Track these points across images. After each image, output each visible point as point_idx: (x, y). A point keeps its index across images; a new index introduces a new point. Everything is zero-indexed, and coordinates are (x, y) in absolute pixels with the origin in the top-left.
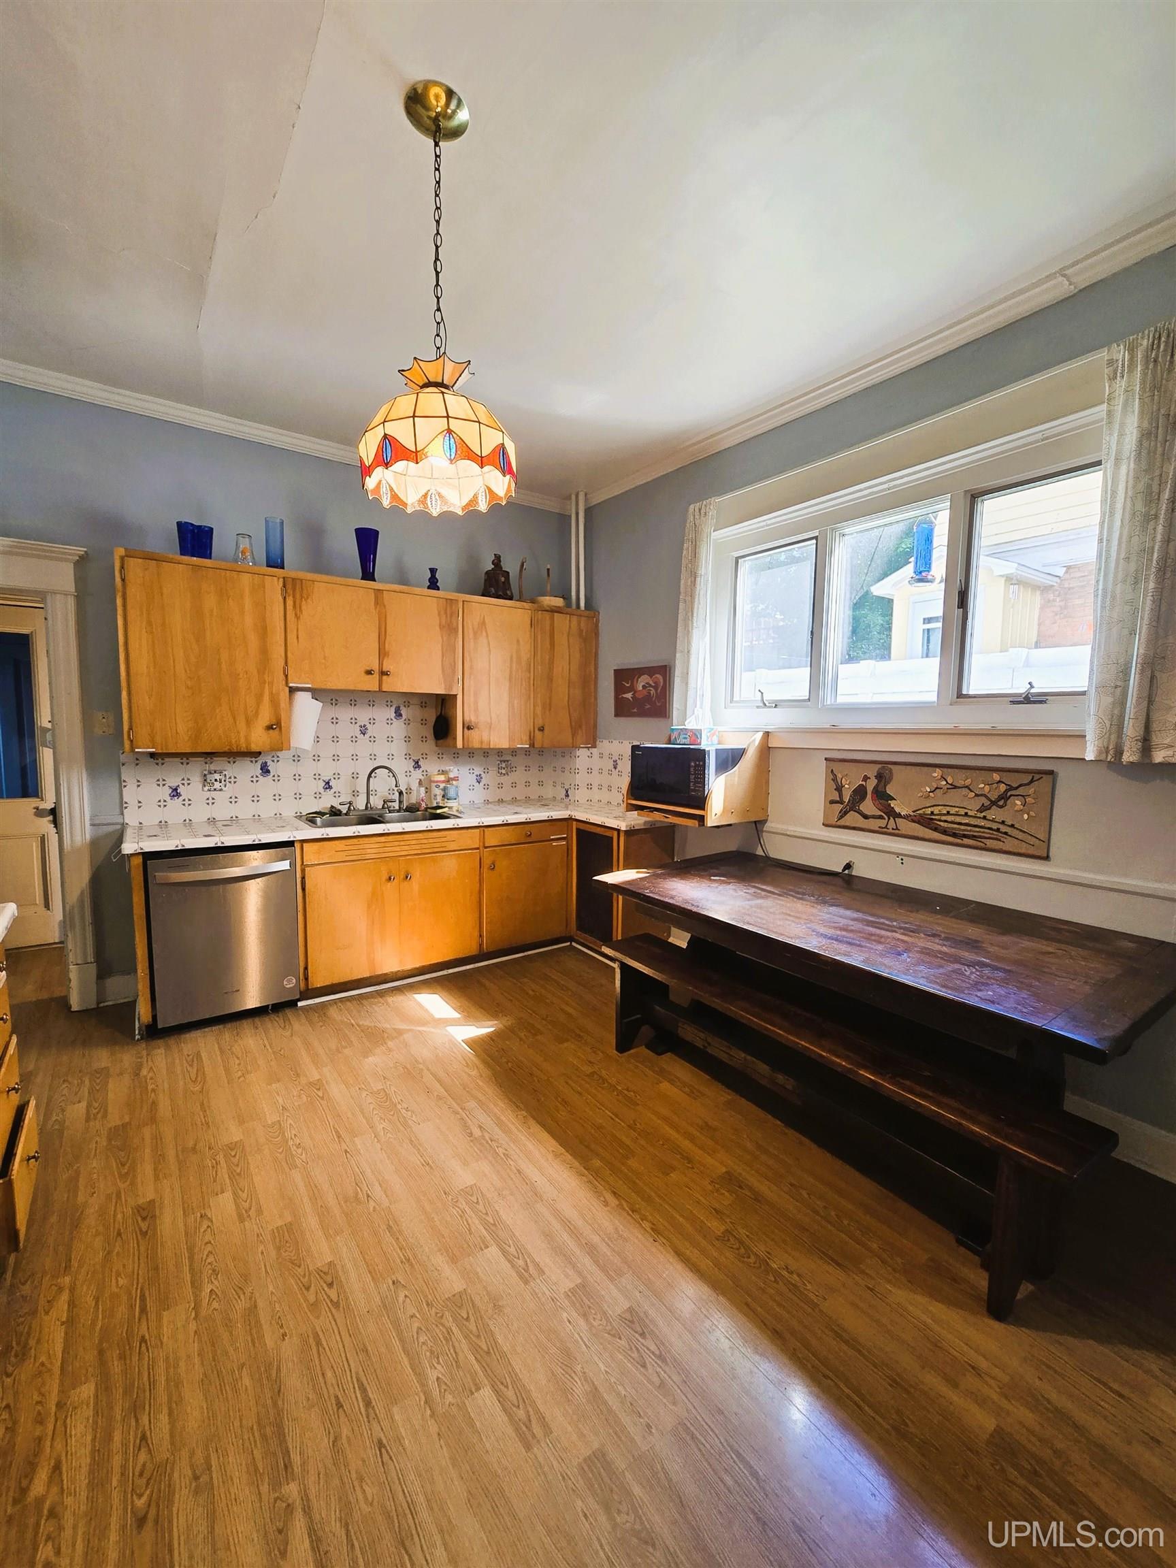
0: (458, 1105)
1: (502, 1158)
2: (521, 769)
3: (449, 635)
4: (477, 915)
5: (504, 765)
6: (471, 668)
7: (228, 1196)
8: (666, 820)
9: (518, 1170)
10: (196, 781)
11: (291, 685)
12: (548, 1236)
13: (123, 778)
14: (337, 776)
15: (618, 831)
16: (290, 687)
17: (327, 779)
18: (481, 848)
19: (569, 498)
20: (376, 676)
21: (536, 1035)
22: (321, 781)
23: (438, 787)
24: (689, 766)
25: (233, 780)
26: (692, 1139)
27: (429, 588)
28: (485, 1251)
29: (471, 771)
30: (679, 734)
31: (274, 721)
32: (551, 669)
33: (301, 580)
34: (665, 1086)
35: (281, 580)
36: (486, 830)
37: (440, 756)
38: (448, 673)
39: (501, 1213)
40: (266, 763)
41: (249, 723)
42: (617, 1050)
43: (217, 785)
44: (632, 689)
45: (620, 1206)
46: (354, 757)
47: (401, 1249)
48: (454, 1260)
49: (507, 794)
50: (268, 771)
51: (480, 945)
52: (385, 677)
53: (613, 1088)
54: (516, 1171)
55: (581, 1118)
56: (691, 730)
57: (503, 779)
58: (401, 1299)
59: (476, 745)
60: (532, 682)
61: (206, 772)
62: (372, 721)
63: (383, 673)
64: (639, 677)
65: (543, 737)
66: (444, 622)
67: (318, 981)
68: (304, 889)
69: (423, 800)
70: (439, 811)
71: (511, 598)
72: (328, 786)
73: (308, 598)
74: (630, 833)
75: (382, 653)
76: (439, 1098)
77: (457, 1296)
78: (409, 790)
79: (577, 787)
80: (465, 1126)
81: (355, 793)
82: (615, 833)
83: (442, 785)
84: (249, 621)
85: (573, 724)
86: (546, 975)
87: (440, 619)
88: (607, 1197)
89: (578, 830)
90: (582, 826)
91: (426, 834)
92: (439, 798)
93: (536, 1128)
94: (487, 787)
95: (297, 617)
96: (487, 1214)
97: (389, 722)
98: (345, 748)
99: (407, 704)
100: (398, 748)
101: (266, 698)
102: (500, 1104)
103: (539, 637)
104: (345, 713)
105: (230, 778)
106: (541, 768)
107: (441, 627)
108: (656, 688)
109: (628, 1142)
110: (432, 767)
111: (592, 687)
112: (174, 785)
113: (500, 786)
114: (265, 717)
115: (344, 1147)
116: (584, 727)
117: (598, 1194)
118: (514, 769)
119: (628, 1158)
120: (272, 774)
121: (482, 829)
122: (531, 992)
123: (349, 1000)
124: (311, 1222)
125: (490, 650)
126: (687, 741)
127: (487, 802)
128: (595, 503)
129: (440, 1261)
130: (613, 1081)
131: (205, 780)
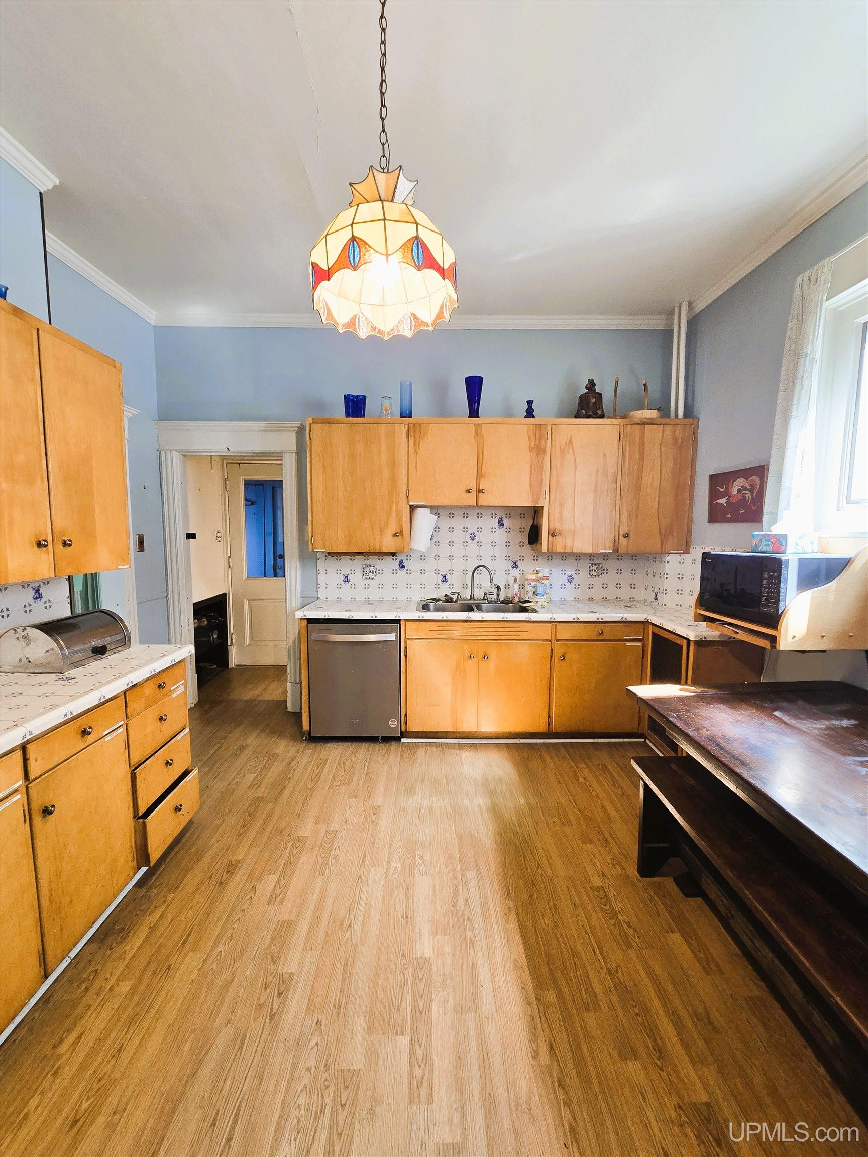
0: (462, 870)
1: (466, 943)
2: (612, 572)
3: (537, 455)
4: (546, 698)
5: (595, 568)
6: (557, 481)
7: (274, 878)
8: (735, 636)
9: (473, 964)
10: (359, 574)
11: (411, 503)
12: (459, 1058)
13: (318, 568)
14: (451, 572)
15: (688, 641)
16: (411, 506)
17: (444, 574)
18: (553, 641)
19: (672, 312)
20: (474, 493)
21: (563, 824)
22: (440, 575)
23: (530, 584)
24: (762, 578)
25: (381, 572)
26: (678, 1025)
27: (526, 417)
28: (399, 1037)
29: (563, 572)
30: (760, 542)
31: (398, 531)
32: (640, 477)
33: (420, 425)
34: (676, 938)
35: (406, 426)
36: (558, 625)
37: (536, 558)
38: (536, 487)
39: (433, 1005)
40: (402, 560)
41: (382, 531)
42: (639, 871)
43: (371, 575)
44: (727, 494)
45: (550, 1068)
46: (465, 558)
47: (341, 992)
48: (370, 1030)
49: (598, 593)
50: (404, 567)
51: (549, 725)
52: (481, 494)
53: (614, 914)
54: (471, 963)
55: (561, 935)
56: (775, 536)
57: (595, 580)
58: (312, 1044)
59: (560, 549)
60: (618, 493)
61: (364, 566)
62: (479, 530)
63: (480, 491)
64: (734, 481)
65: (628, 543)
66: (533, 445)
67: (413, 727)
68: (406, 656)
69: (516, 595)
70: (525, 605)
71: (602, 417)
72: (445, 579)
73: (424, 437)
74: (701, 644)
75: (479, 475)
76: (451, 857)
77: (350, 1073)
78: (507, 586)
79: (665, 592)
80: (455, 894)
81: (464, 586)
82: (685, 642)
83: (533, 583)
84: (384, 457)
85: (663, 531)
86: (605, 766)
87: (530, 443)
88: (540, 1048)
89: (653, 634)
90: (657, 631)
91: (502, 623)
92: (530, 594)
93: (513, 925)
94: (577, 586)
95: (416, 452)
96: (422, 997)
97: (493, 530)
98: (458, 551)
99: (509, 516)
100: (500, 551)
101: (394, 514)
102: (496, 884)
103: (628, 449)
104: (459, 523)
105: (379, 570)
106: (634, 572)
107: (531, 449)
108: (752, 491)
109: (598, 989)
110: (529, 568)
111: (687, 494)
112: (346, 574)
113: (591, 586)
114: (393, 528)
115: (361, 873)
116: (675, 534)
117: (534, 1038)
118: (606, 572)
119: (588, 1010)
120: (406, 569)
121: (554, 624)
122: (582, 780)
123: (436, 746)
124: (303, 928)
125: (576, 466)
126: (769, 549)
127: (577, 599)
128: (698, 311)
129: (360, 1023)
130: (618, 906)
131: (364, 571)
